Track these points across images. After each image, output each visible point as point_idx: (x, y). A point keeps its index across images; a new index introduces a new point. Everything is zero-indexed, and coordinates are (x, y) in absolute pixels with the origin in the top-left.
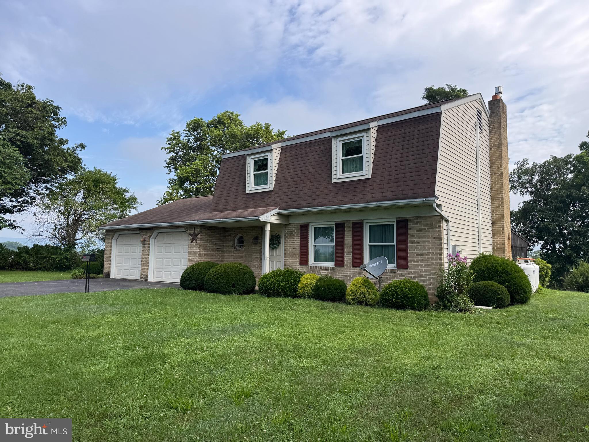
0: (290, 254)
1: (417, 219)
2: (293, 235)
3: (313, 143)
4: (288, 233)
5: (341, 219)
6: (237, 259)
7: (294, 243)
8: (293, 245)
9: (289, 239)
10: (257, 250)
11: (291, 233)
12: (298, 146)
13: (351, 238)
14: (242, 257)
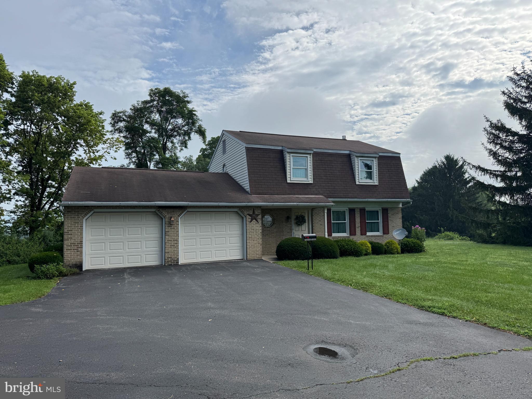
0: (318, 229)
1: (392, 209)
2: (320, 216)
3: (333, 155)
4: (315, 214)
5: (352, 206)
6: (268, 235)
7: (321, 221)
8: (320, 222)
9: (316, 218)
10: (288, 227)
11: (318, 214)
12: (323, 154)
13: (359, 218)
14: (274, 233)
